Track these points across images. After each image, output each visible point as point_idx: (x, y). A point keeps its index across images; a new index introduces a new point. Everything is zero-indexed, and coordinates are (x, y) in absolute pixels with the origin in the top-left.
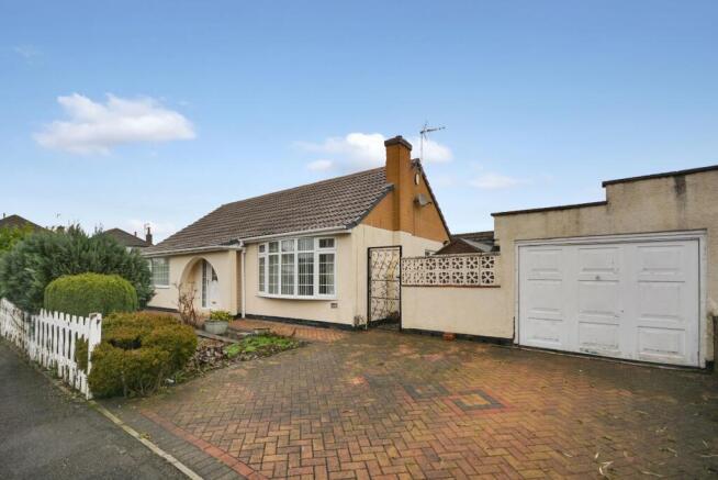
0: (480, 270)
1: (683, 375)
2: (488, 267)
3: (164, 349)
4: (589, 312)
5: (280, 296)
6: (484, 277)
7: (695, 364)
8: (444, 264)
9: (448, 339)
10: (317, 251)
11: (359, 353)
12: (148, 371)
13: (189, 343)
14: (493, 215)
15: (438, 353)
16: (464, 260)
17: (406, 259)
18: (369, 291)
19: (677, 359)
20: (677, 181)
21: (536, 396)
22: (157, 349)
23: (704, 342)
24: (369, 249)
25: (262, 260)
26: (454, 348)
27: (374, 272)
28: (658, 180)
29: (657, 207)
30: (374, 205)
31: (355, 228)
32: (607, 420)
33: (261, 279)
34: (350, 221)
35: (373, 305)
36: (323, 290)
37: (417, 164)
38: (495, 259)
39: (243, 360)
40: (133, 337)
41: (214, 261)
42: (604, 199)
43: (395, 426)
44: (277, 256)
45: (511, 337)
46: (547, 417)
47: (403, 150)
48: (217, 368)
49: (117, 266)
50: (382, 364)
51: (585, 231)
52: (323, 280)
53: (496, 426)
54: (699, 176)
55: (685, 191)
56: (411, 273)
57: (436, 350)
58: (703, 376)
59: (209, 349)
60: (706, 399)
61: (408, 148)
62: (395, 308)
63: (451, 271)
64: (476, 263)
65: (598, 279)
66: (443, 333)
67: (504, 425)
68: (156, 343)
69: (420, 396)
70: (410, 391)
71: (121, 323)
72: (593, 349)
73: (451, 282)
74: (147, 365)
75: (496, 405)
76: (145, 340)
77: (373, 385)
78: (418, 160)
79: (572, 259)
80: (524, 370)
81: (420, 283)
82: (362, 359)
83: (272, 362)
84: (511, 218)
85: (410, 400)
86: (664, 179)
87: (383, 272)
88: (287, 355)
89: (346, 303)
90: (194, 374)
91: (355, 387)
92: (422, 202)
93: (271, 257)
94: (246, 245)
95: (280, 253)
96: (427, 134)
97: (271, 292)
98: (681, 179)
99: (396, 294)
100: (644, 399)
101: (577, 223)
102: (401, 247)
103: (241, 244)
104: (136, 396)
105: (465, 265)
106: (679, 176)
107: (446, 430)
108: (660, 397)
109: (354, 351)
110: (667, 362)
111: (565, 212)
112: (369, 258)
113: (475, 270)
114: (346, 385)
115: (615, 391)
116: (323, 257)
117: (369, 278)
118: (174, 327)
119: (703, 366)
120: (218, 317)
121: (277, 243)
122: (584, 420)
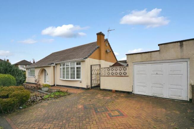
0: (123, 71)
1: (182, 103)
2: (125, 70)
3: (16, 98)
4: (155, 84)
5: (65, 79)
6: (124, 73)
7: (186, 100)
8: (112, 69)
9: (113, 92)
10: (76, 66)
11: (85, 97)
12: (10, 105)
13: (26, 96)
14: (126, 55)
15: (109, 97)
16: (118, 68)
17: (102, 68)
18: (91, 78)
19: (180, 98)
20: (180, 44)
21: (135, 111)
22: (13, 98)
23: (189, 93)
24: (91, 65)
25: (61, 69)
26: (114, 95)
27: (93, 72)
28: (175, 43)
29: (174, 52)
30: (93, 52)
31: (86, 59)
32: (156, 120)
33: (61, 74)
34: (85, 57)
35: (92, 82)
36: (78, 78)
37: (107, 40)
38: (127, 68)
39: (48, 100)
40: (6, 94)
41: (47, 69)
42: (159, 50)
43: (86, 124)
44: (65, 68)
45: (131, 91)
46: (137, 119)
47: (102, 36)
48: (38, 103)
49: (10, 71)
50: (90, 101)
51: (153, 59)
52: (77, 74)
53: (119, 123)
54: (187, 42)
55: (183, 46)
56: (103, 72)
57: (109, 96)
58: (188, 104)
59: (38, 97)
60: (189, 112)
61: (104, 35)
62: (99, 83)
63: (114, 72)
64: (121, 69)
65: (157, 74)
66: (112, 90)
67: (122, 122)
68: (14, 96)
69: (98, 112)
70: (96, 110)
71: (3, 90)
72: (155, 95)
73: (114, 75)
74: (9, 104)
75: (122, 115)
76: (10, 96)
77: (85, 108)
78: (107, 39)
79: (149, 68)
80: (134, 102)
81: (106, 75)
82: (85, 99)
83: (57, 100)
84: (131, 55)
85: (95, 113)
86: (177, 43)
87: (95, 72)
88: (63, 98)
89: (84, 82)
90: (30, 105)
91: (79, 109)
92: (108, 51)
93: (63, 68)
94: (56, 64)
95: (66, 67)
96: (109, 31)
97: (63, 78)
98: (181, 43)
99: (99, 78)
100: (169, 112)
101: (151, 57)
102: (100, 65)
103: (55, 64)
104: (7, 113)
105: (118, 70)
106: (181, 42)
107: (103, 125)
108: (174, 111)
109: (84, 96)
110: (177, 99)
111: (147, 54)
112: (91, 68)
113: (121, 71)
114: (76, 108)
115: (161, 109)
116: (77, 68)
117: (91, 74)
118: (22, 91)
119: (189, 100)
120: (46, 86)
121: (65, 64)
122: (149, 120)
